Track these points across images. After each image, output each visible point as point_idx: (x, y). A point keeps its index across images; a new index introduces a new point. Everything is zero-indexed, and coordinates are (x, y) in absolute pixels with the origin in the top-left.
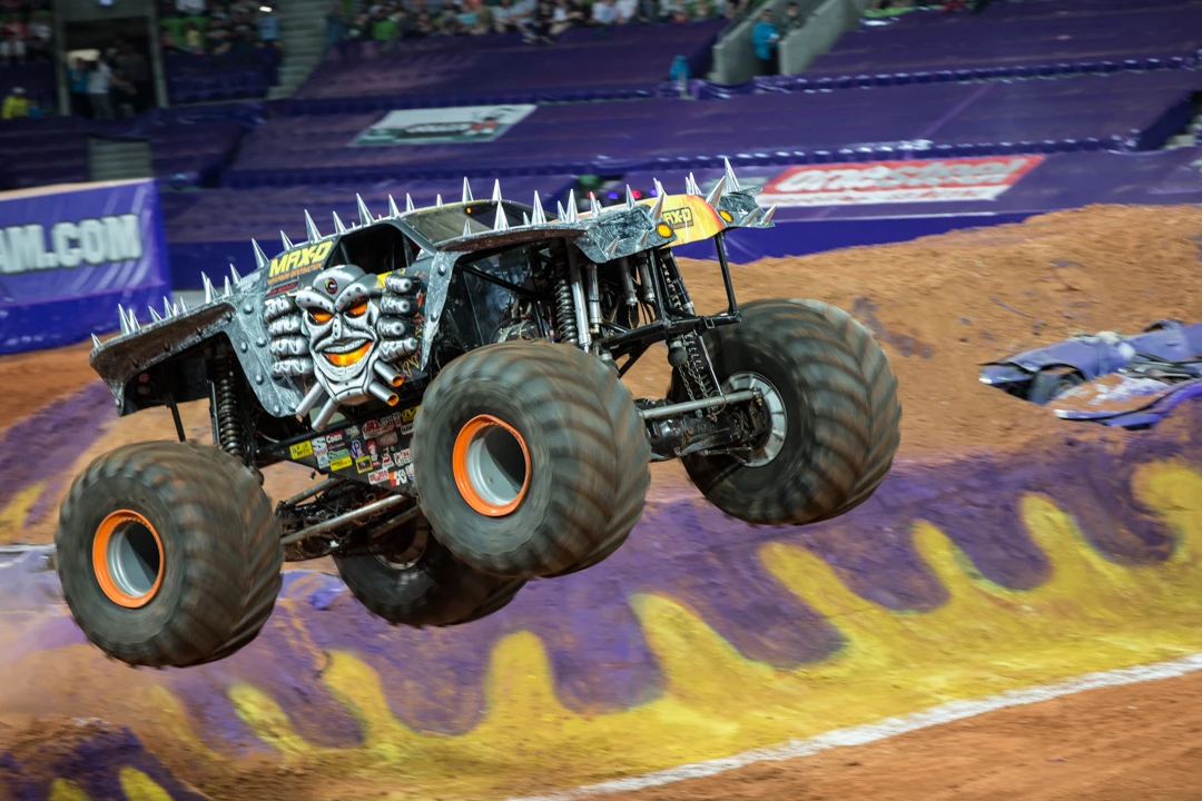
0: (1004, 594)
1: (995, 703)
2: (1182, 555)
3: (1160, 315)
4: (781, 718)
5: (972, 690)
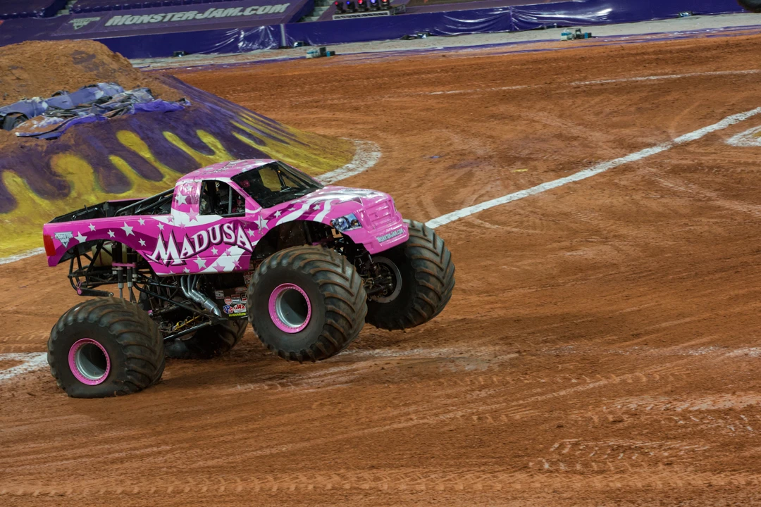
2: (74, 194)
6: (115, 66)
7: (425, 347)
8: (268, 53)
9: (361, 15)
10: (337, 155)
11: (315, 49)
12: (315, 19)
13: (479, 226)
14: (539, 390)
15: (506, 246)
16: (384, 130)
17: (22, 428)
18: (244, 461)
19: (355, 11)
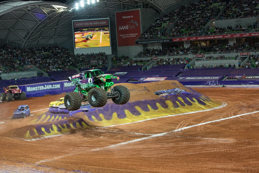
0: (154, 110)
1: (152, 119)
2: (169, 108)
3: (169, 89)
4: (135, 119)
5: (151, 118)
6: (180, 85)
7: (222, 138)
8: (214, 86)
9: (232, 80)
10: (219, 104)
11: (222, 85)
12: (223, 80)
13: (239, 118)
14: (239, 147)
15: (243, 122)
16: (229, 101)
17: (147, 147)
18: (183, 155)
19: (231, 79)
